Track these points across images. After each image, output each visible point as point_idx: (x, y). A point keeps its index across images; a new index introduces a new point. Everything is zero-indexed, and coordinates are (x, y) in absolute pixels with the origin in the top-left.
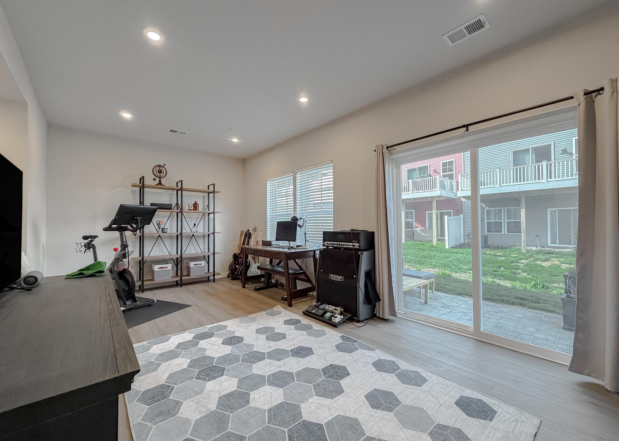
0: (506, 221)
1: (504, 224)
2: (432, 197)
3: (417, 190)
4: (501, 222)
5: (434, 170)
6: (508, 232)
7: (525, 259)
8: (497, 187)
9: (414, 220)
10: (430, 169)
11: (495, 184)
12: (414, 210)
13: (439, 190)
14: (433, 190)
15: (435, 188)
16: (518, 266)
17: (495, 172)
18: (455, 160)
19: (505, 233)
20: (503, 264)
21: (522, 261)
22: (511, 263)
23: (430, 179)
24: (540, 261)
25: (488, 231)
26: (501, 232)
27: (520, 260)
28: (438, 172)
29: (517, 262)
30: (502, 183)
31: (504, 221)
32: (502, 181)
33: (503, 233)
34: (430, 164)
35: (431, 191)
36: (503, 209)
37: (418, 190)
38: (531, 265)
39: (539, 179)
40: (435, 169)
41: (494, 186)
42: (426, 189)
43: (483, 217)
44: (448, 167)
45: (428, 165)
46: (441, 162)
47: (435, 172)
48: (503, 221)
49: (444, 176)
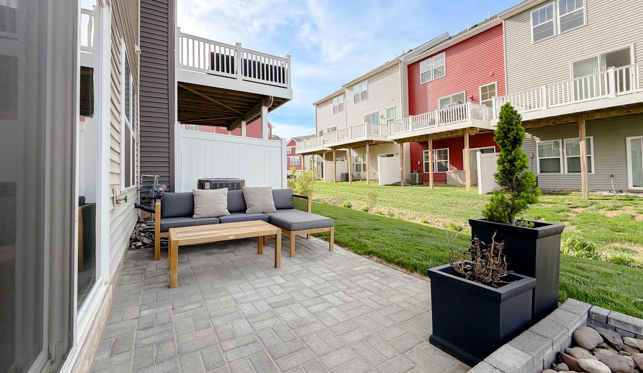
0: (566, 157)
1: (564, 162)
2: (464, 130)
3: (444, 122)
4: (559, 158)
5: (471, 98)
6: (569, 172)
7: (582, 207)
8: (543, 109)
9: (448, 160)
10: (466, 96)
11: (541, 106)
12: (448, 149)
13: (470, 120)
14: (463, 120)
15: (466, 118)
16: (568, 216)
17: (540, 90)
18: (498, 82)
19: (564, 173)
20: (545, 214)
21: (576, 210)
22: (559, 212)
23: (460, 107)
24: (604, 209)
25: (541, 172)
26: (559, 171)
27: (575, 208)
28: (477, 99)
29: (568, 211)
30: (549, 104)
31: (563, 157)
32: (549, 102)
33: (562, 172)
34: (466, 91)
35: (461, 121)
36: (560, 141)
37: (446, 122)
38: (587, 215)
39: (603, 93)
40: (473, 96)
41: (539, 108)
42: (455, 120)
43: (534, 153)
44: (488, 92)
45: (465, 92)
46: (480, 87)
47: (473, 99)
48: (561, 157)
49: (483, 103)
